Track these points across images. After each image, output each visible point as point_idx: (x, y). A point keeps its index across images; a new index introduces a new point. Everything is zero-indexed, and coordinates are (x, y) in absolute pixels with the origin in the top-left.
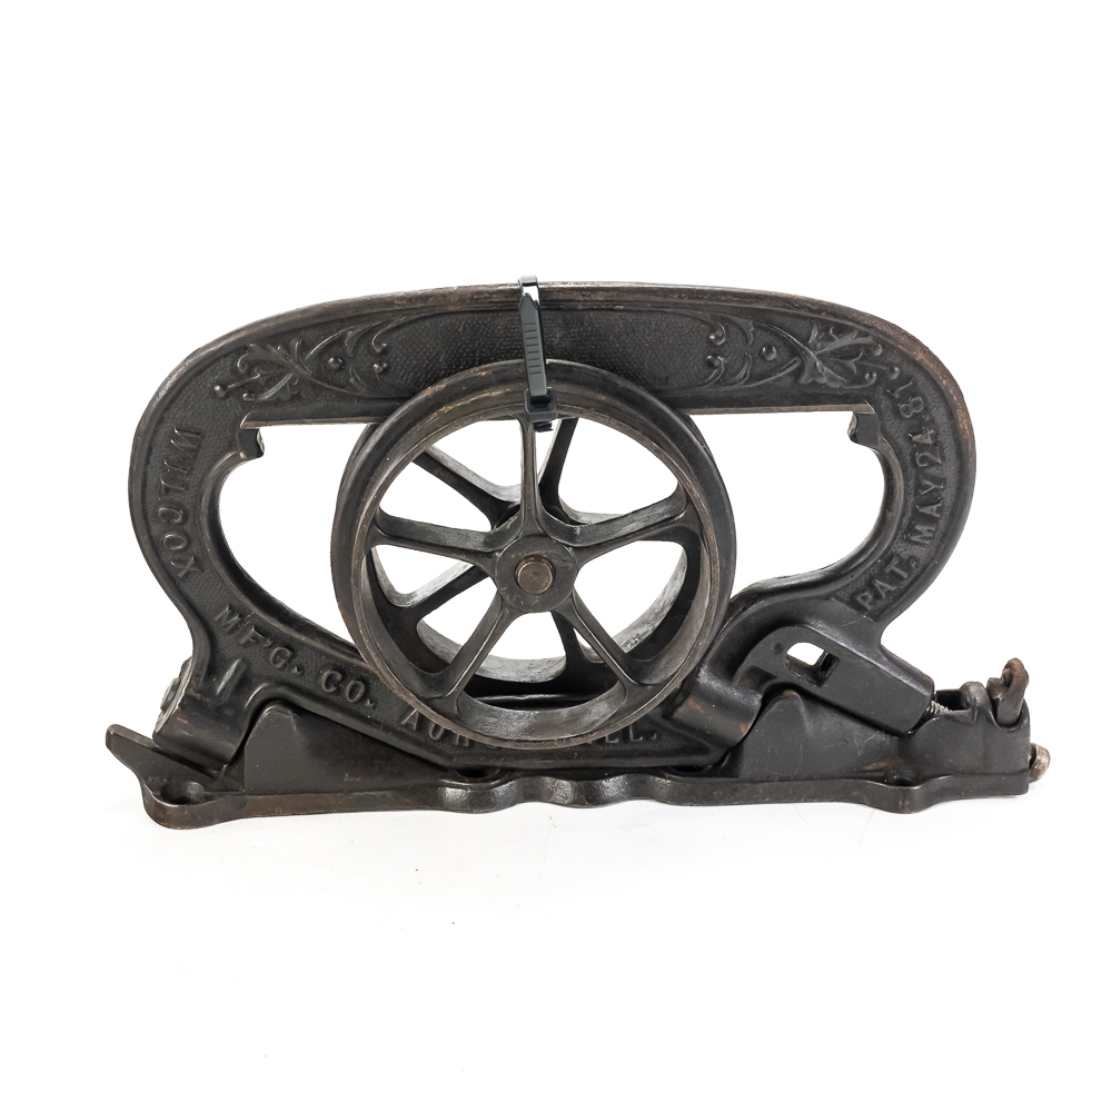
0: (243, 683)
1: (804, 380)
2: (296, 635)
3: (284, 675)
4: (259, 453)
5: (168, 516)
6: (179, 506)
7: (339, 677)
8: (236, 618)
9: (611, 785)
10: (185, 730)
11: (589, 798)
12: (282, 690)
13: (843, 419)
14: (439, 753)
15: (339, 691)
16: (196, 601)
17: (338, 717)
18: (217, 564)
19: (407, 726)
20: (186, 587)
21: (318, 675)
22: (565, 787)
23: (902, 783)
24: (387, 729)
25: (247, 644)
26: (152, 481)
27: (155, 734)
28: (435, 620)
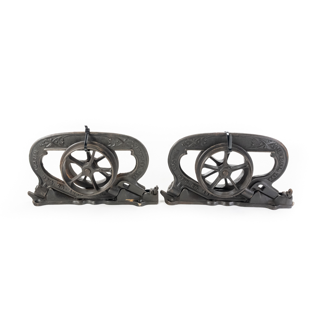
0: (181, 185)
1: (265, 148)
2: (189, 179)
3: (186, 185)
4: (187, 154)
5: (173, 162)
6: (175, 161)
7: (194, 185)
8: (181, 176)
9: (231, 203)
10: (173, 191)
11: (227, 205)
12: (186, 187)
13: (269, 153)
14: (207, 197)
15: (194, 187)
16: (175, 174)
17: (193, 191)
18: (179, 169)
19: (203, 193)
20: (174, 172)
21: (191, 185)
22: (224, 203)
23: (273, 205)
24: (200, 193)
25: (182, 180)
26: (171, 157)
27: (167, 192)
28: (207, 179)
